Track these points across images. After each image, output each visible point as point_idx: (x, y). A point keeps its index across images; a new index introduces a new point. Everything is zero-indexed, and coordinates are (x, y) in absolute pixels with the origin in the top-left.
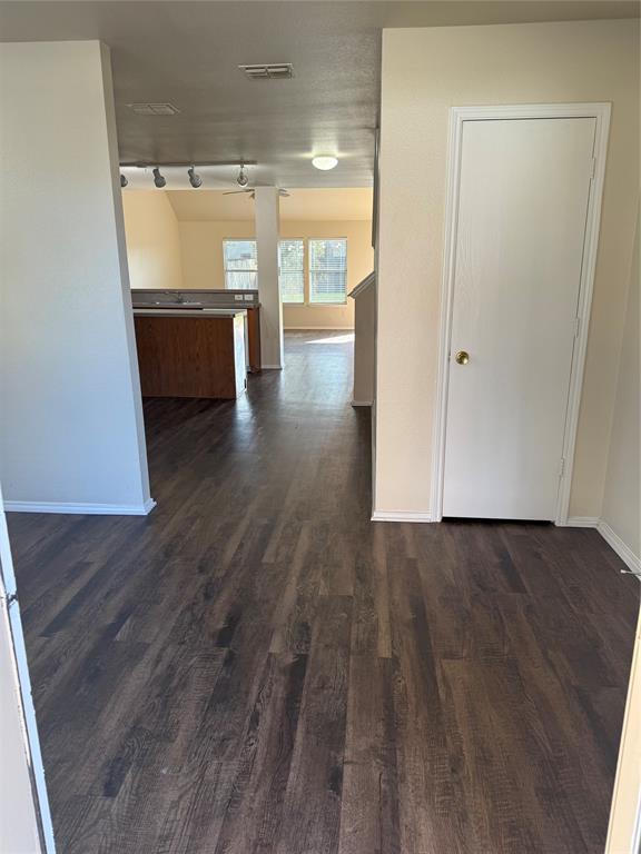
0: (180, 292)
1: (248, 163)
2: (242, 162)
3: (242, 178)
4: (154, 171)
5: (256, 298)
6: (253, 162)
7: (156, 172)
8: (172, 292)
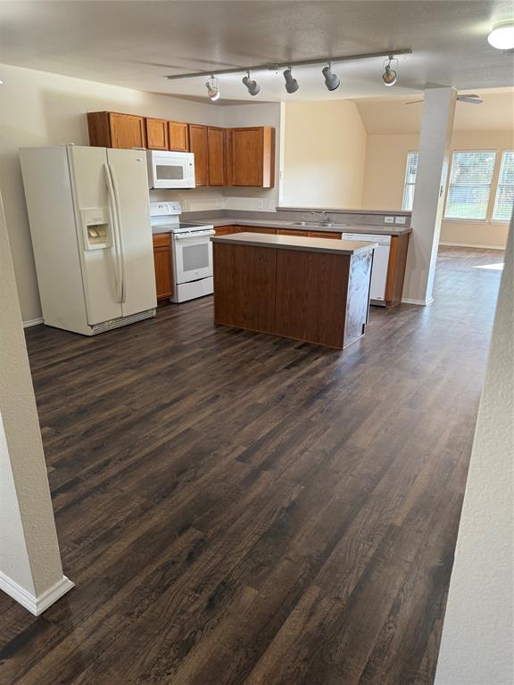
0: (328, 212)
1: (398, 52)
2: (390, 53)
3: (388, 73)
4: (284, 73)
5: (408, 222)
6: (407, 51)
7: (287, 74)
8: (319, 211)
